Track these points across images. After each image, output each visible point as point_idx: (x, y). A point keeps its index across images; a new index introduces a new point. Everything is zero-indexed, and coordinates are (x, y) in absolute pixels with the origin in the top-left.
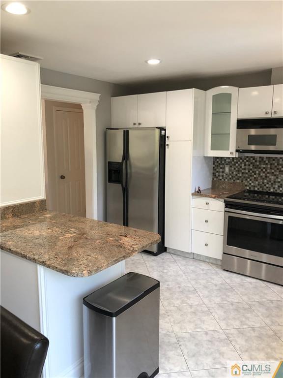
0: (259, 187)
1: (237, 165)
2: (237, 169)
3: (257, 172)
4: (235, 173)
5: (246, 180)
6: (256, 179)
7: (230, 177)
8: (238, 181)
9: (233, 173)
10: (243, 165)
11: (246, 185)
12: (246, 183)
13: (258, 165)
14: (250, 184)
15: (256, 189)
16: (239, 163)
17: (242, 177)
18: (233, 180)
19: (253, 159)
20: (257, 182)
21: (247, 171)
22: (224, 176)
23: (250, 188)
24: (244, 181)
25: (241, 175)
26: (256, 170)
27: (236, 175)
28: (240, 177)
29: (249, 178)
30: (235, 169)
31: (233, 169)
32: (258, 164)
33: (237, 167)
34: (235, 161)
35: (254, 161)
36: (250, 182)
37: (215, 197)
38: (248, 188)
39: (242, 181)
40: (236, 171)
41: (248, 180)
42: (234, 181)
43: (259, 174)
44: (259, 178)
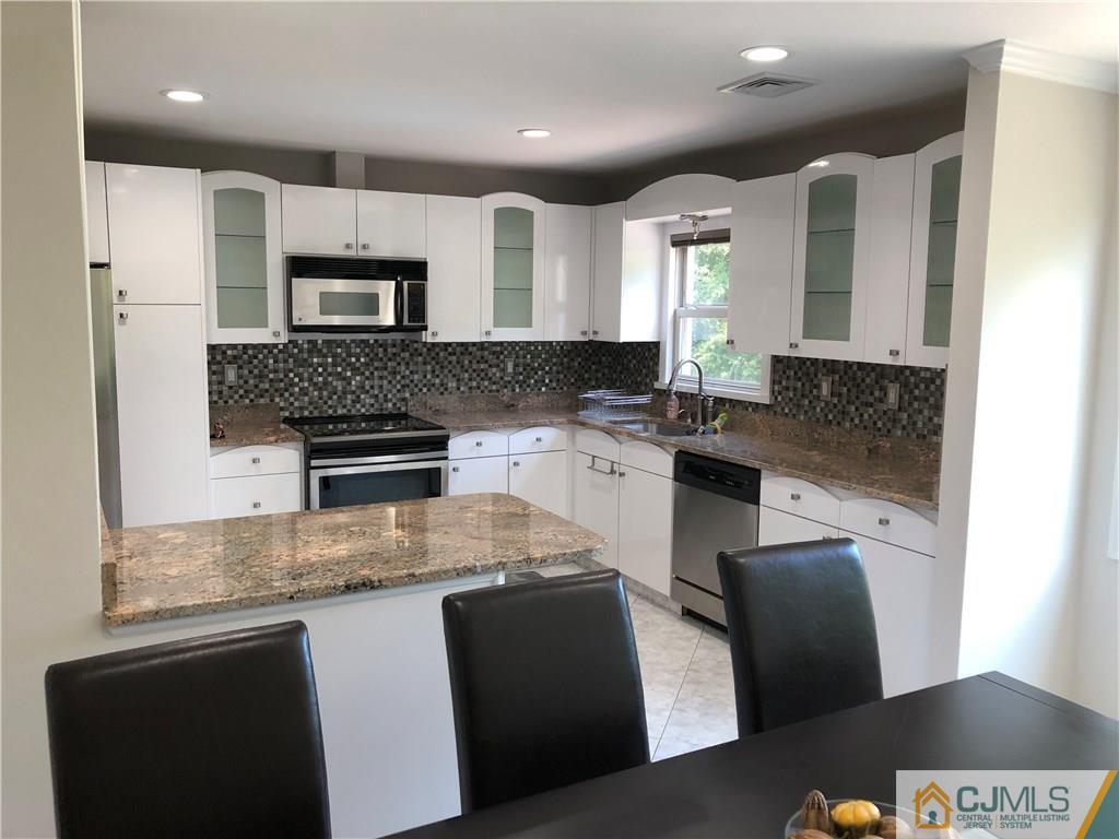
0: (311, 408)
1: (255, 361)
2: (256, 371)
3: (306, 375)
4: (251, 382)
5: (282, 395)
6: (304, 392)
7: (241, 392)
8: (262, 401)
9: (246, 382)
10: (271, 361)
11: (282, 409)
12: (282, 404)
13: (305, 360)
14: (292, 404)
15: (306, 413)
16: (261, 356)
17: (272, 390)
18: (247, 401)
19: (294, 347)
20: (306, 399)
21: (281, 376)
22: (224, 393)
23: (291, 413)
24: (277, 400)
25: (267, 386)
26: (301, 369)
27: (256, 386)
28: (267, 391)
29: (286, 390)
30: (250, 372)
31: (246, 372)
32: (305, 356)
33: (256, 367)
34: (250, 352)
35: (296, 351)
36: (292, 399)
37: (276, 441)
38: (287, 414)
39: (272, 400)
40: (255, 377)
41: (287, 395)
42: (252, 401)
43: (310, 380)
44: (311, 389)
